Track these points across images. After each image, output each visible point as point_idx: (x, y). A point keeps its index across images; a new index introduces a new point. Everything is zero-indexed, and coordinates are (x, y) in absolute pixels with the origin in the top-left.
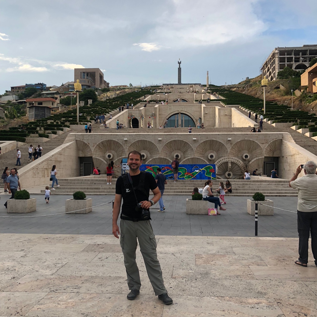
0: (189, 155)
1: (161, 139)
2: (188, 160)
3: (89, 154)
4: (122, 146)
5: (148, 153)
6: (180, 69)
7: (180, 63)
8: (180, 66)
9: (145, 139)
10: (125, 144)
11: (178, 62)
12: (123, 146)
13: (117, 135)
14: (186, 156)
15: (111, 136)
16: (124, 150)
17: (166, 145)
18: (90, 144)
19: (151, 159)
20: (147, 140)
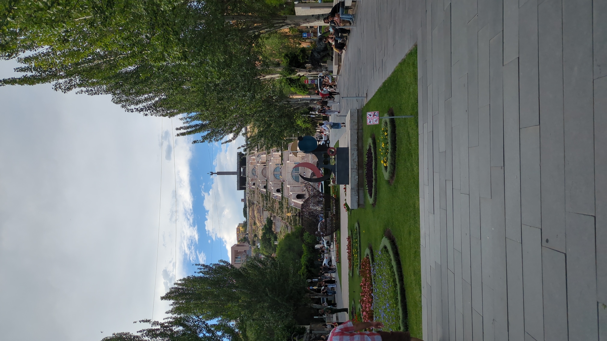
6: (219, 173)
7: (212, 173)
8: (216, 173)
11: (211, 175)
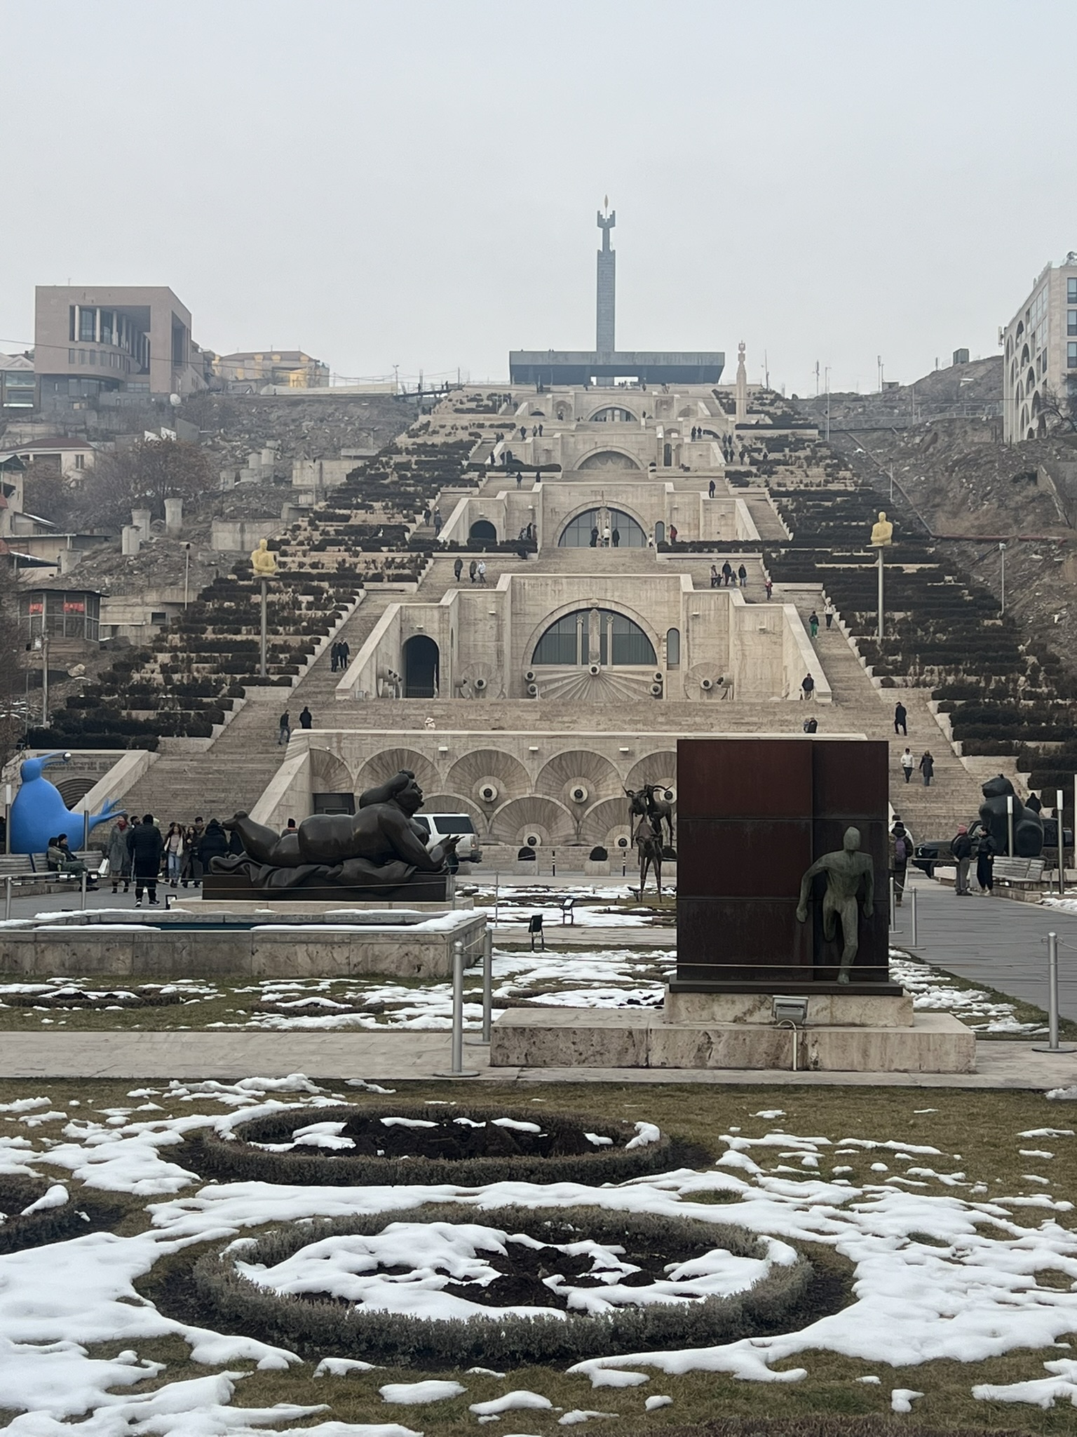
0: (610, 792)
1: (536, 748)
2: (606, 805)
3: (344, 785)
4: (433, 766)
5: (502, 785)
8: (606, 243)
9: (494, 748)
10: (441, 762)
12: (436, 765)
13: (419, 736)
14: (603, 793)
15: (404, 739)
16: (436, 777)
17: (548, 764)
18: (349, 760)
19: (509, 802)
20: (499, 749)
